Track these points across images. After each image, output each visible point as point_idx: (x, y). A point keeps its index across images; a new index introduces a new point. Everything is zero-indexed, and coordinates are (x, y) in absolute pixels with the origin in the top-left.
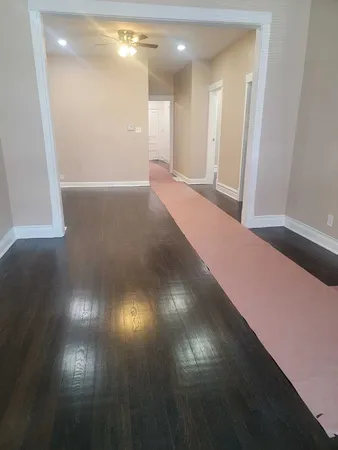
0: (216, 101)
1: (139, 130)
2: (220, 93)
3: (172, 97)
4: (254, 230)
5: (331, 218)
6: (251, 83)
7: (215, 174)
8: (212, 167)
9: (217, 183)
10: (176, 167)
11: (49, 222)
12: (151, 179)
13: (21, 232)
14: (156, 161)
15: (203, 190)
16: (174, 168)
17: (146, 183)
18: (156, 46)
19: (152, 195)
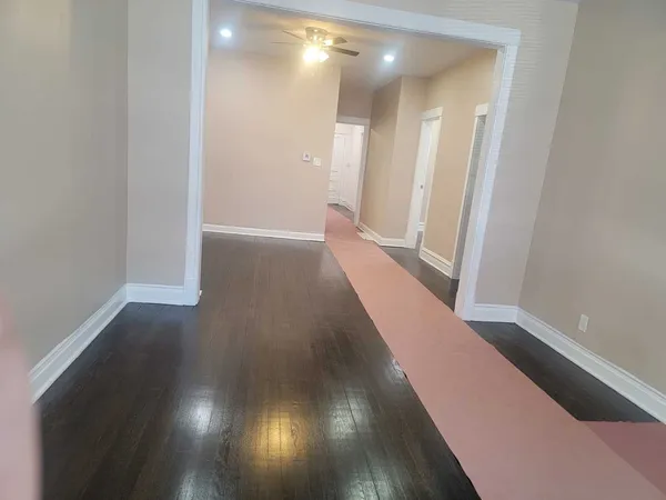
0: (431, 134)
1: (317, 162)
2: (436, 125)
3: (368, 121)
4: (472, 324)
5: (584, 319)
6: (483, 118)
7: (420, 234)
8: (416, 224)
9: (423, 248)
10: (363, 218)
11: (180, 282)
12: (327, 231)
13: (136, 292)
14: (336, 206)
15: (401, 256)
16: (361, 219)
17: (320, 237)
18: (356, 54)
19: (326, 255)
